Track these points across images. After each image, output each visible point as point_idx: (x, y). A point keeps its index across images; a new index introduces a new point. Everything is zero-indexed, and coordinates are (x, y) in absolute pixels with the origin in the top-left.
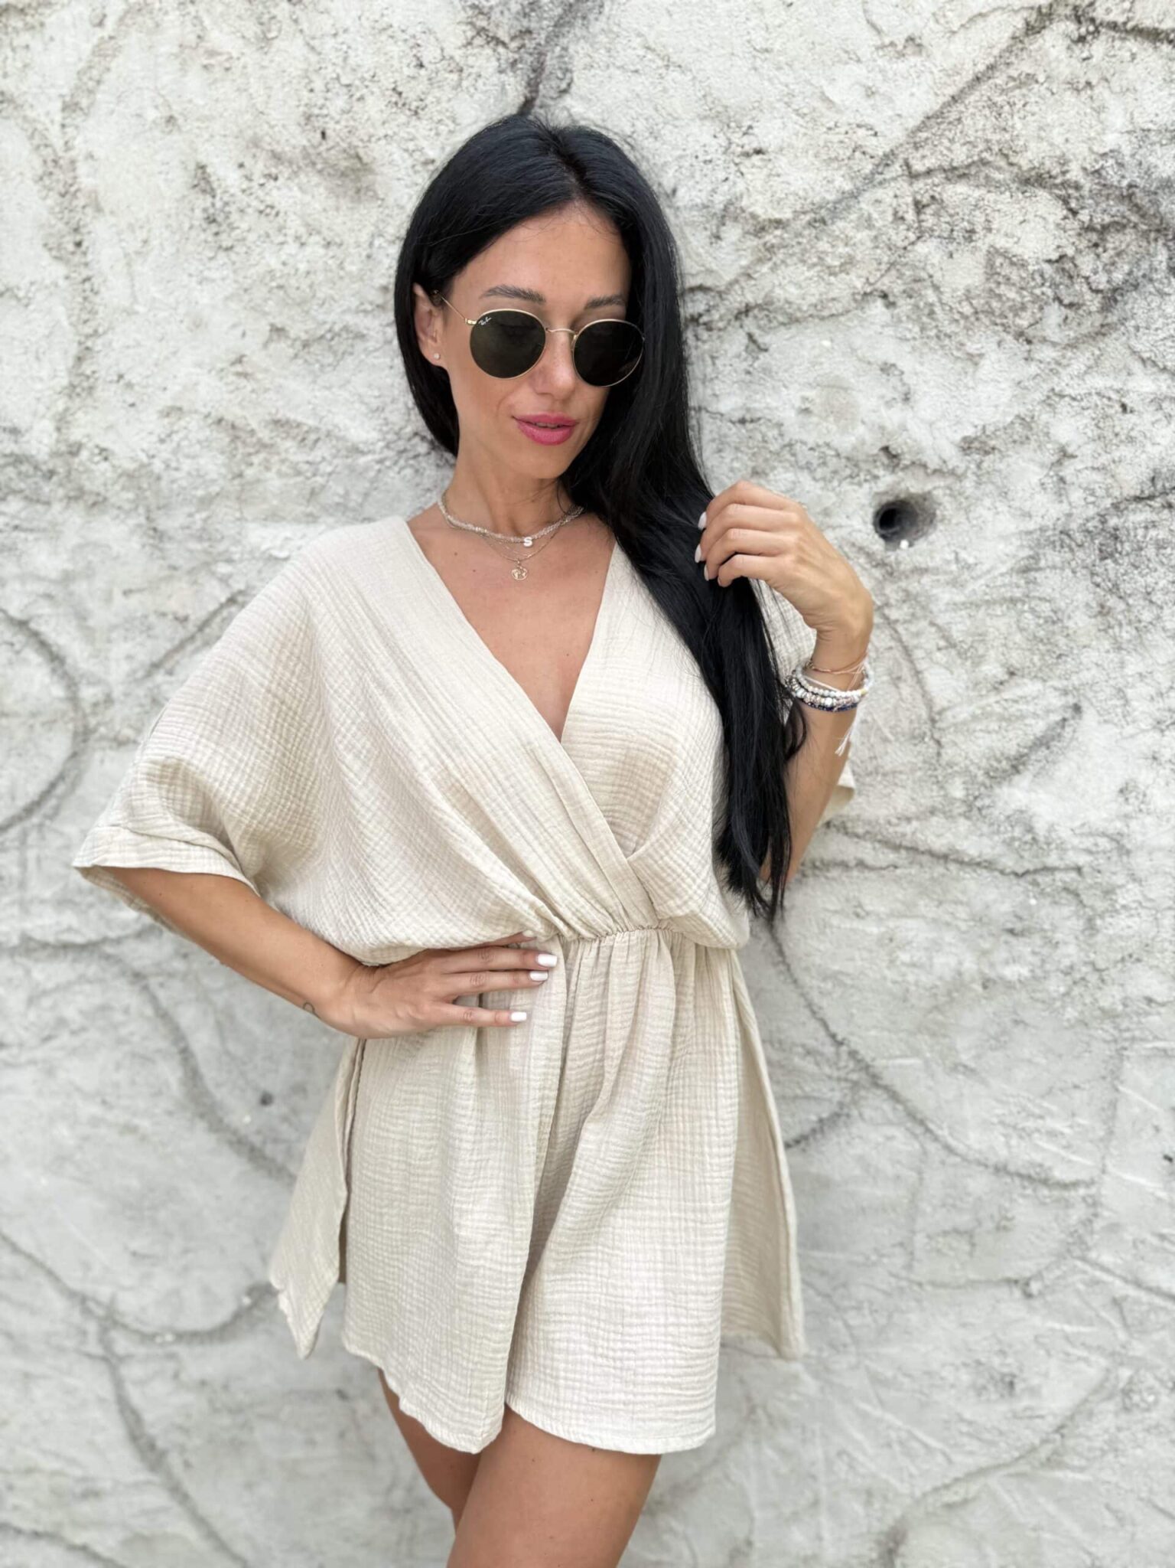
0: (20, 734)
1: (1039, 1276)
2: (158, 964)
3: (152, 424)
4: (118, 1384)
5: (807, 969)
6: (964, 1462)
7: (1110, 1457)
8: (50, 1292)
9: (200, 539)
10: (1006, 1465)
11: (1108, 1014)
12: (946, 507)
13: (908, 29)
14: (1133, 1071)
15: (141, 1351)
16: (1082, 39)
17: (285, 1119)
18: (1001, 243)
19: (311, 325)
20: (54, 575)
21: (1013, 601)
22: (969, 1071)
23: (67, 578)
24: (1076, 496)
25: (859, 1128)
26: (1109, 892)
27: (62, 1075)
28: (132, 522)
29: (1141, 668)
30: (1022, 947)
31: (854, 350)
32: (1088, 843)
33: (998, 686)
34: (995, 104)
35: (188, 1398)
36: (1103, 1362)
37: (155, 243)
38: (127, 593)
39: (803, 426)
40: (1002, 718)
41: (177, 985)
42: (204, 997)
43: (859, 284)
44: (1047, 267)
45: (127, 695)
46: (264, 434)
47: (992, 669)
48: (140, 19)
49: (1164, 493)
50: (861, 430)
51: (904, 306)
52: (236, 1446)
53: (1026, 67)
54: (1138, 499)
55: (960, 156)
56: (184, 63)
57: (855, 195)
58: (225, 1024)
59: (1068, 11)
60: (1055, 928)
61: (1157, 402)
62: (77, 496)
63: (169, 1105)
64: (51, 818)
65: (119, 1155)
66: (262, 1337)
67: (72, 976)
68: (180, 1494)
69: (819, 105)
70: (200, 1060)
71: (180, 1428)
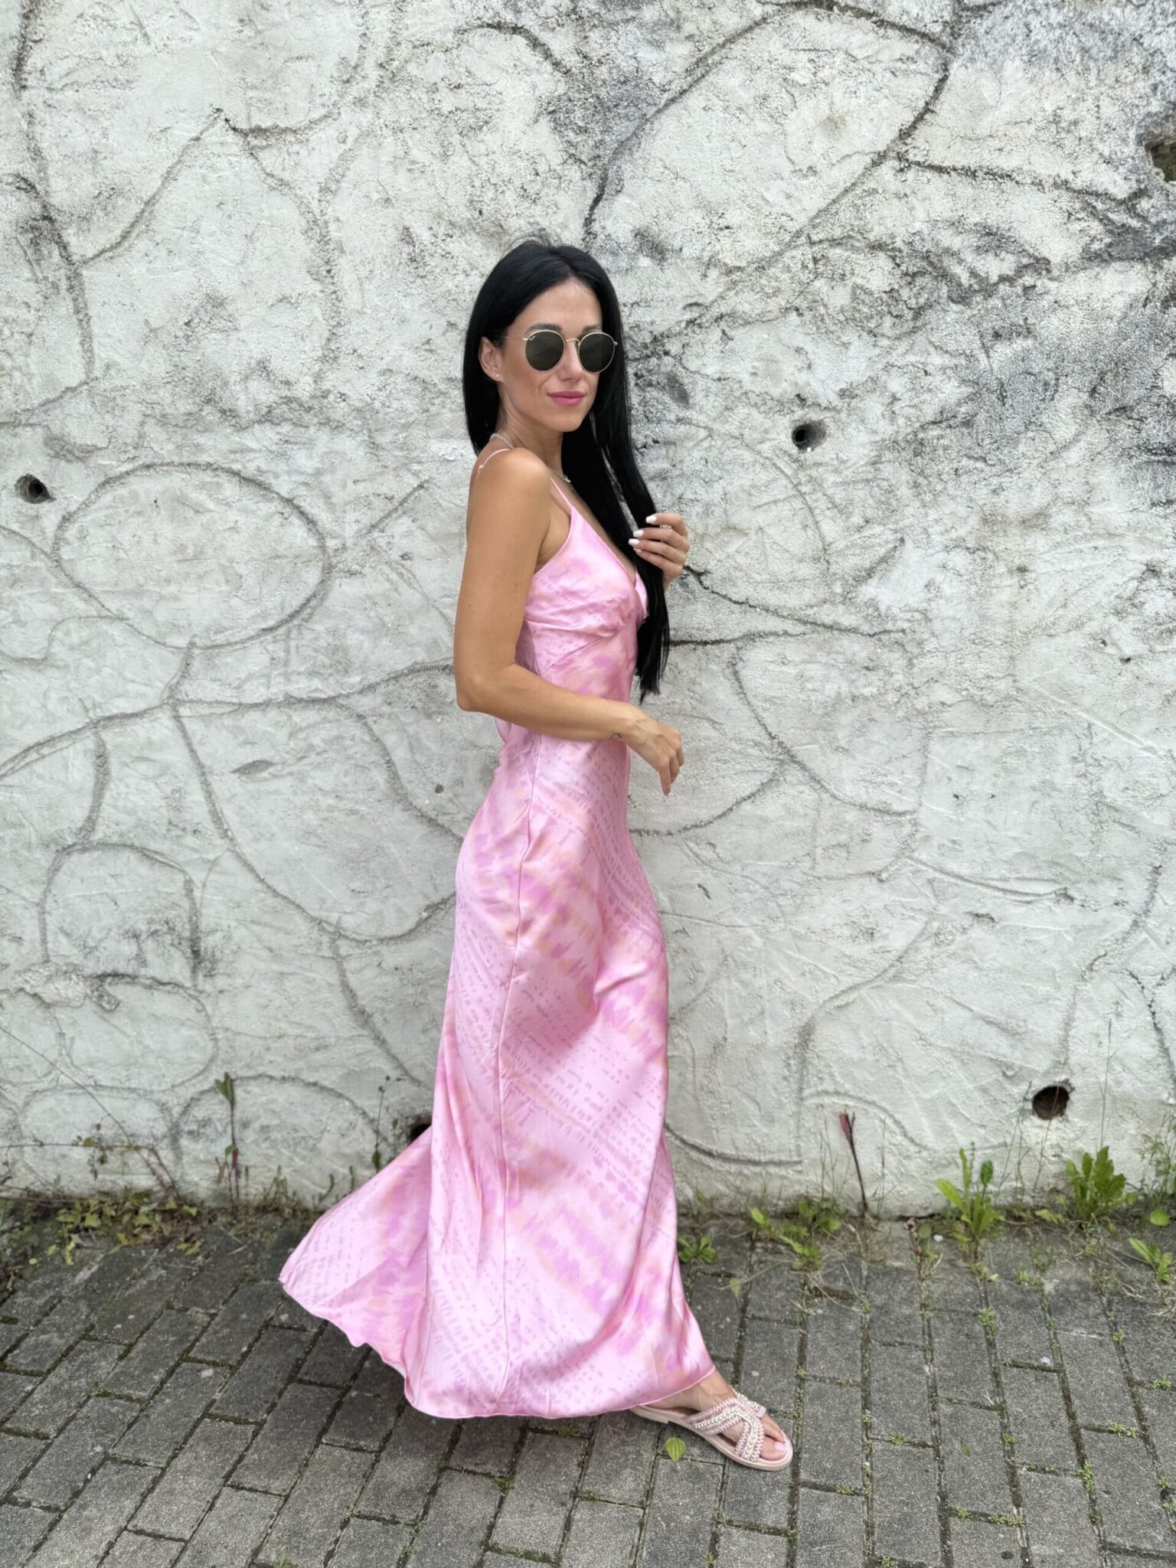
0: (288, 570)
1: (886, 869)
2: (373, 710)
3: (373, 378)
4: (342, 973)
5: (755, 696)
6: (847, 982)
7: (928, 974)
8: (298, 919)
9: (402, 449)
10: (870, 981)
11: (921, 713)
12: (831, 428)
13: (808, 163)
14: (935, 746)
15: (358, 951)
16: (902, 170)
17: (451, 800)
18: (859, 281)
20: (310, 471)
21: (868, 481)
22: (845, 750)
23: (318, 473)
24: (901, 421)
25: (784, 787)
26: (920, 644)
27: (310, 781)
28: (359, 439)
29: (936, 517)
30: (873, 677)
31: (780, 340)
32: (908, 615)
33: (860, 529)
34: (855, 205)
35: (387, 979)
36: (924, 919)
37: (377, 272)
38: (355, 482)
39: (753, 383)
40: (862, 547)
41: (385, 721)
42: (402, 729)
43: (783, 303)
44: (885, 297)
45: (355, 545)
46: (442, 387)
47: (857, 520)
48: (369, 140)
49: (947, 419)
50: (785, 385)
51: (808, 315)
52: (417, 1006)
53: (872, 185)
54: (934, 423)
55: (837, 233)
56: (396, 167)
57: (780, 254)
58: (414, 745)
59: (894, 154)
60: (891, 665)
61: (943, 369)
62: (326, 422)
63: (376, 795)
64: (306, 621)
65: (346, 828)
66: (434, 936)
67: (318, 719)
68: (380, 1041)
69: (760, 202)
70: (398, 767)
71: (381, 998)
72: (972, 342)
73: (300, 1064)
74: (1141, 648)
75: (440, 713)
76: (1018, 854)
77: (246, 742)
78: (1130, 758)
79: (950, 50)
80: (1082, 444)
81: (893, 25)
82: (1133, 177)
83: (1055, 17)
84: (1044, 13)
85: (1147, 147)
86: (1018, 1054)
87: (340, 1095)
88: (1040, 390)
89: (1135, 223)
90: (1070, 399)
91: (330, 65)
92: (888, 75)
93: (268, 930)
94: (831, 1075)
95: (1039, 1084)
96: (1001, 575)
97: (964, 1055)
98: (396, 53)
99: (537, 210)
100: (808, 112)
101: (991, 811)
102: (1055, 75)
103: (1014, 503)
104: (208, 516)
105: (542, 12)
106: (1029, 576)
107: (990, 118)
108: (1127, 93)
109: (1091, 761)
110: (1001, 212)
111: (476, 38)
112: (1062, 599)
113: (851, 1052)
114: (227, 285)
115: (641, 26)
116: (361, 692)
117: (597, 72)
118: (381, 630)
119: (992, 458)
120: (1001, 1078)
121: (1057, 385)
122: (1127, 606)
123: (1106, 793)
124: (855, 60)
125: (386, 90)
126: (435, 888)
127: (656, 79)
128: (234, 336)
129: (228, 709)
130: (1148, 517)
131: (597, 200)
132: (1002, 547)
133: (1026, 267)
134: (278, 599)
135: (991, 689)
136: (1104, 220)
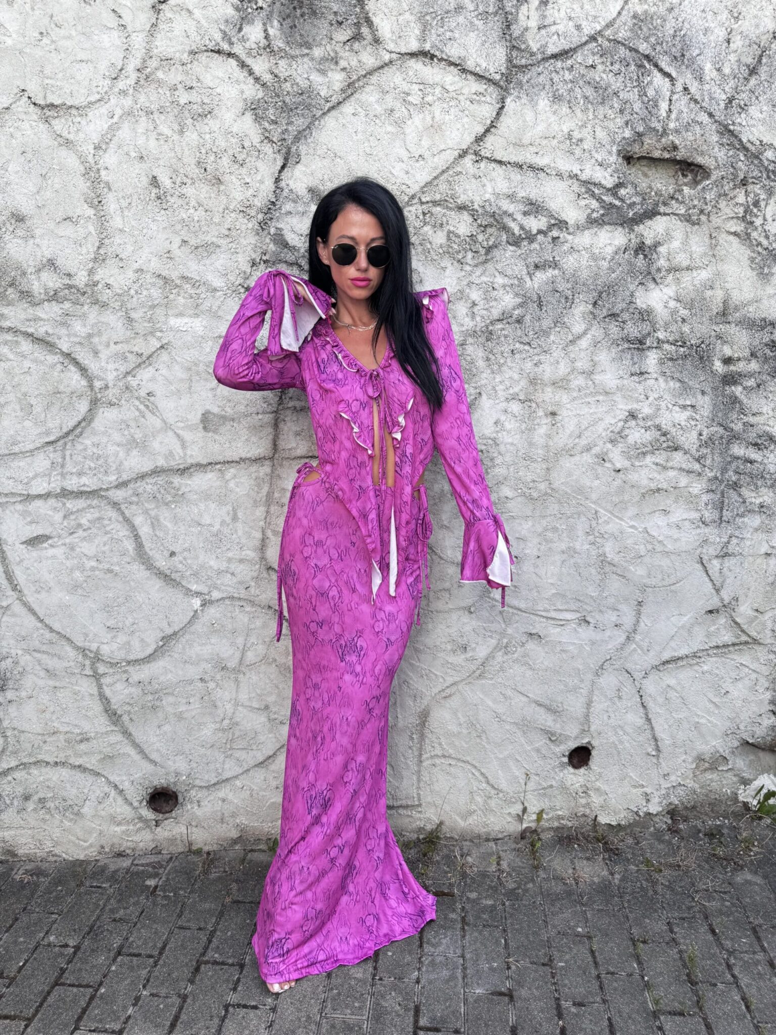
0: (66, 401)
1: (474, 605)
2: (125, 499)
3: (130, 274)
4: (100, 687)
6: (450, 680)
7: (501, 673)
8: (68, 648)
9: (149, 322)
10: (465, 679)
13: (419, 153)
15: (111, 671)
16: (477, 162)
17: (181, 562)
18: (452, 229)
19: (199, 241)
20: (83, 335)
22: (447, 528)
23: (90, 336)
24: (478, 319)
26: (492, 459)
27: (78, 550)
28: (120, 314)
29: (500, 379)
32: (485, 441)
34: (448, 181)
35: (133, 690)
36: (498, 637)
37: (133, 204)
38: (116, 343)
41: (134, 507)
42: (146, 512)
44: (468, 239)
45: (115, 385)
46: (178, 282)
48: (129, 118)
49: (507, 318)
51: (420, 249)
52: (154, 708)
53: (459, 169)
54: (499, 320)
55: (438, 197)
56: (148, 136)
58: (155, 523)
59: (472, 152)
61: (504, 286)
62: (96, 302)
63: (128, 560)
64: (78, 437)
65: (104, 583)
66: (167, 659)
67: (85, 505)
68: (127, 733)
69: (390, 176)
70: (143, 539)
71: (128, 703)
72: (521, 270)
73: (69, 752)
74: (627, 464)
75: (174, 502)
76: (553, 594)
77: (31, 522)
78: (621, 533)
79: (506, 90)
80: (589, 336)
81: (471, 73)
82: (616, 175)
83: (568, 76)
84: (561, 73)
85: (623, 157)
86: (558, 726)
87: (98, 774)
88: (563, 301)
89: (617, 203)
90: (581, 308)
91: (103, 67)
92: (468, 103)
93: (45, 656)
94: (440, 744)
95: (573, 745)
96: (540, 417)
97: (525, 726)
98: (149, 63)
99: (244, 171)
100: (417, 121)
101: (538, 566)
102: (568, 110)
103: (547, 371)
104: (9, 363)
105: (247, 45)
106: (558, 418)
107: (530, 134)
108: (611, 125)
109: (597, 534)
110: (538, 191)
111: (203, 57)
112: (577, 432)
113: (453, 728)
114: (26, 206)
115: (312, 59)
116: (118, 486)
117: (284, 86)
118: (132, 444)
119: (534, 344)
120: (548, 742)
121: (573, 299)
122: (617, 437)
123: (608, 555)
124: (448, 92)
125: (142, 86)
126: (169, 625)
127: (322, 94)
128: (32, 241)
129: (19, 499)
130: (629, 382)
131: (283, 167)
132: (541, 400)
133: (553, 225)
134: (58, 421)
135: (536, 488)
136: (599, 200)
